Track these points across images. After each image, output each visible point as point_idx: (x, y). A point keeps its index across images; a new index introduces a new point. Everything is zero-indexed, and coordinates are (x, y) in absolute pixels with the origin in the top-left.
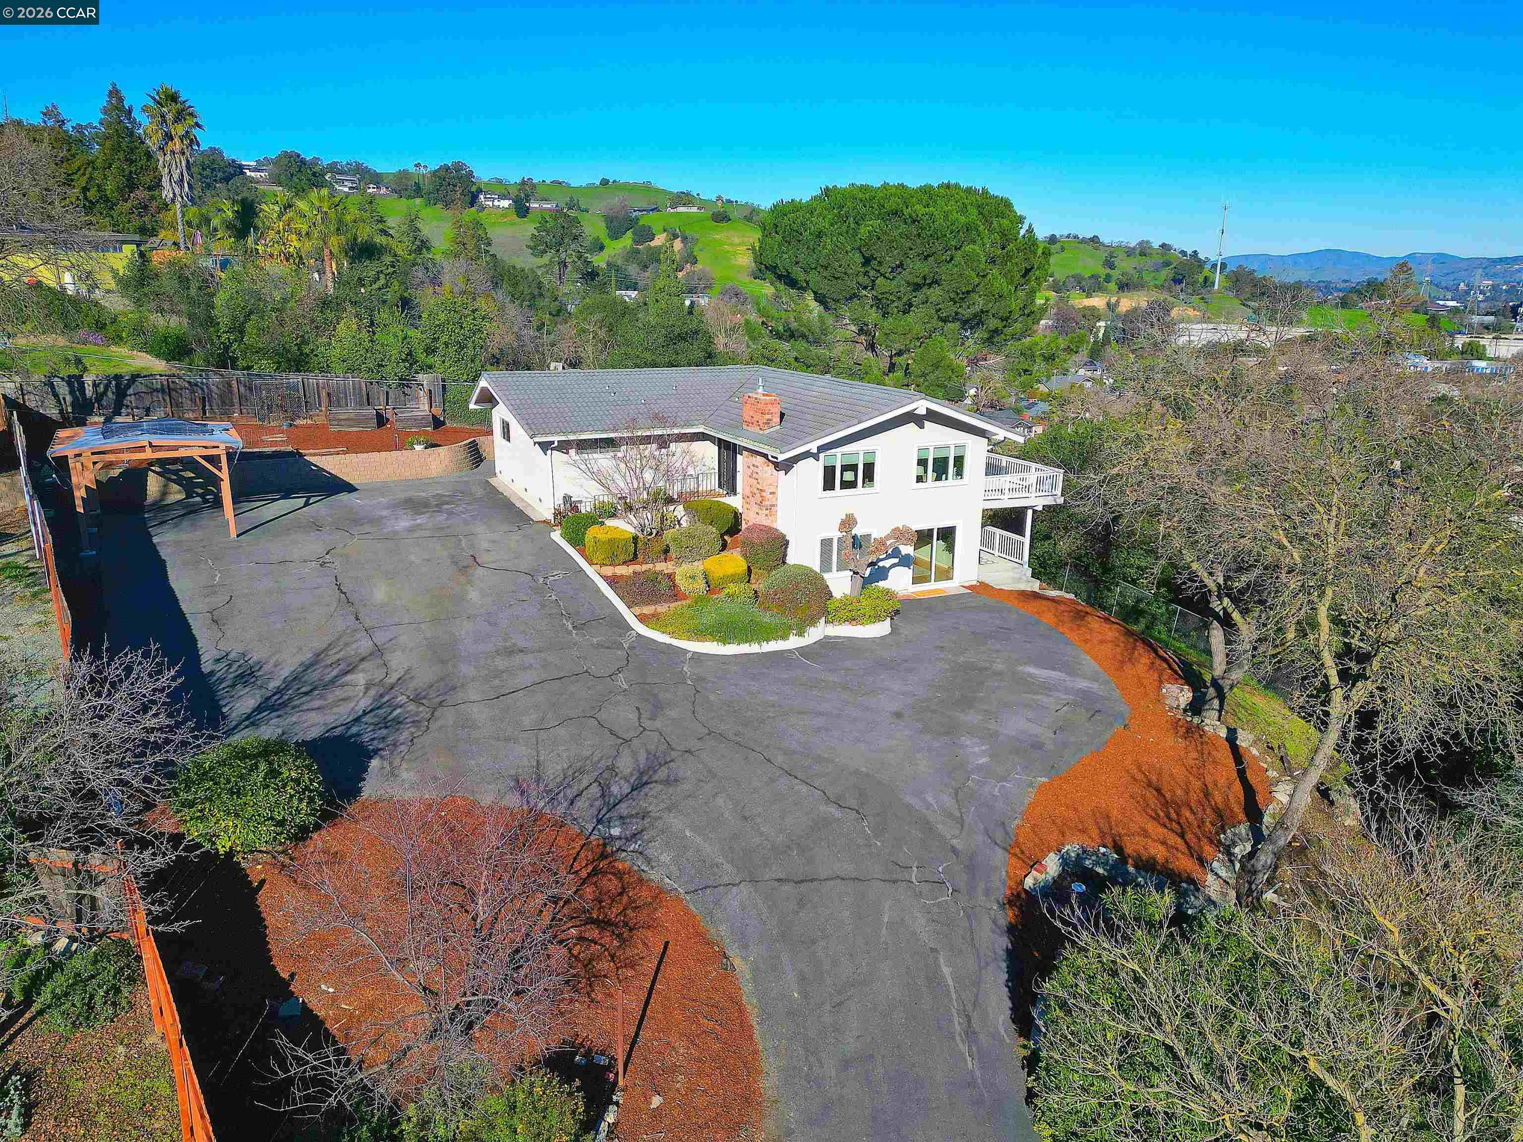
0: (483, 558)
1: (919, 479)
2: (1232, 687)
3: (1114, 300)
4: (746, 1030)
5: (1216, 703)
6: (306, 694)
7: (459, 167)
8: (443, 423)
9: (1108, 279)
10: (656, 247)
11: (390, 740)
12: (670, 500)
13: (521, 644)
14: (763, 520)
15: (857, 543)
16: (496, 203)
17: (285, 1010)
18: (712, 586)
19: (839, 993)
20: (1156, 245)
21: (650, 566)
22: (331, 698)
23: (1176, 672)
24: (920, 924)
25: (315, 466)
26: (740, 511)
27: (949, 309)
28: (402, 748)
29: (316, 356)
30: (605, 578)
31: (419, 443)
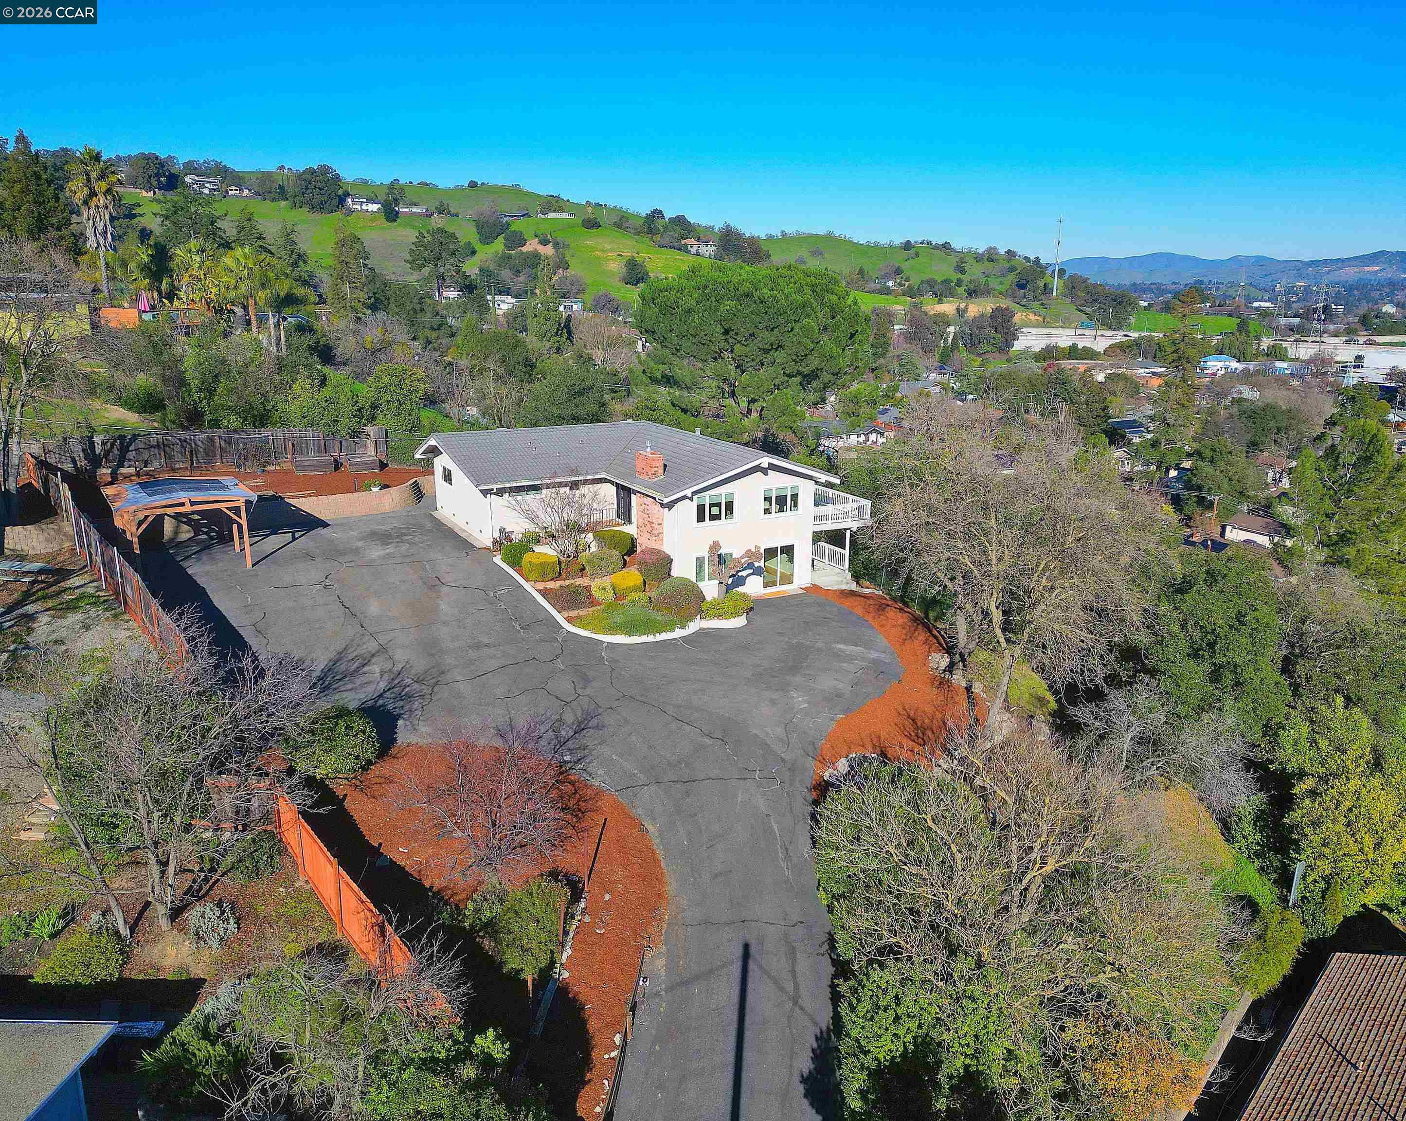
0: (446, 579)
1: (767, 511)
2: (970, 653)
3: (963, 306)
4: (656, 862)
5: (961, 664)
6: (340, 680)
7: (325, 170)
8: (387, 465)
9: (959, 283)
10: (528, 253)
11: (406, 708)
12: (582, 530)
13: (485, 640)
14: (653, 544)
15: (721, 560)
16: (364, 207)
17: (379, 863)
18: (619, 595)
19: (711, 840)
20: (1002, 251)
21: (572, 581)
22: (358, 682)
23: (941, 645)
24: (761, 803)
25: (294, 507)
26: (636, 536)
27: (792, 368)
28: (417, 712)
29: (277, 411)
30: (539, 591)
31: (375, 486)
